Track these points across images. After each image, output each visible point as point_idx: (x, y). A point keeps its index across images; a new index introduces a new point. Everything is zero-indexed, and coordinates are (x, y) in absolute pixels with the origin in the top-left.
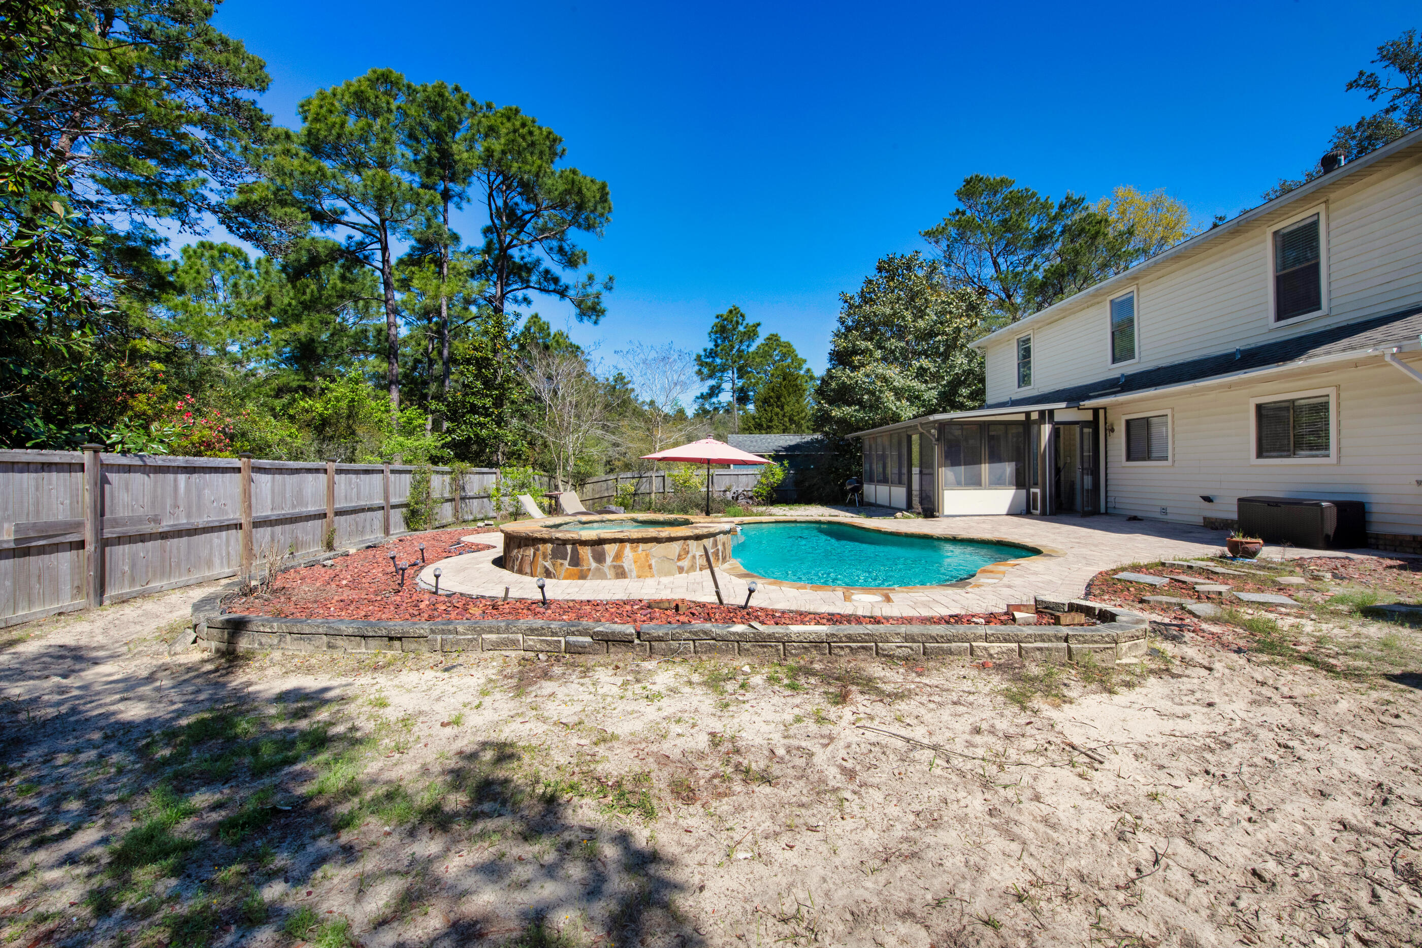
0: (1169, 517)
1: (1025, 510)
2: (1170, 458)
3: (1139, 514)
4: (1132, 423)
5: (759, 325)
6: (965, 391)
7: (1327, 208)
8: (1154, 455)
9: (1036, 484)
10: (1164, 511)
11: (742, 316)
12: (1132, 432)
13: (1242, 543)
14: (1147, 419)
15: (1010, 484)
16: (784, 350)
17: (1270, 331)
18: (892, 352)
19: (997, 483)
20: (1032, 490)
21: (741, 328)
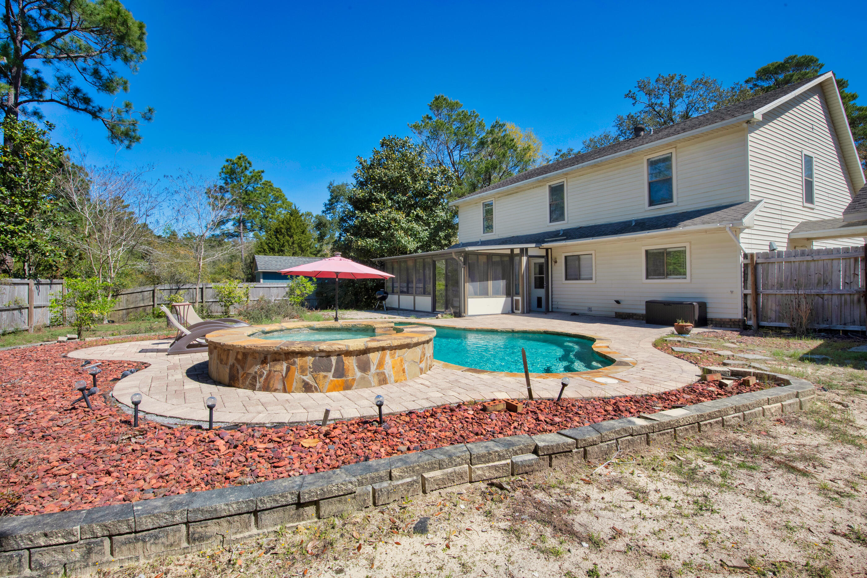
0: (593, 313)
1: (512, 310)
2: (594, 279)
3: (577, 312)
4: (568, 258)
5: (263, 172)
6: (442, 234)
7: (676, 151)
8: (582, 277)
9: (517, 294)
10: (590, 309)
11: (249, 163)
12: (568, 263)
13: (685, 326)
14: (579, 256)
15: (503, 294)
16: (277, 194)
17: (646, 211)
18: (398, 202)
19: (496, 294)
20: (515, 298)
21: (247, 173)
